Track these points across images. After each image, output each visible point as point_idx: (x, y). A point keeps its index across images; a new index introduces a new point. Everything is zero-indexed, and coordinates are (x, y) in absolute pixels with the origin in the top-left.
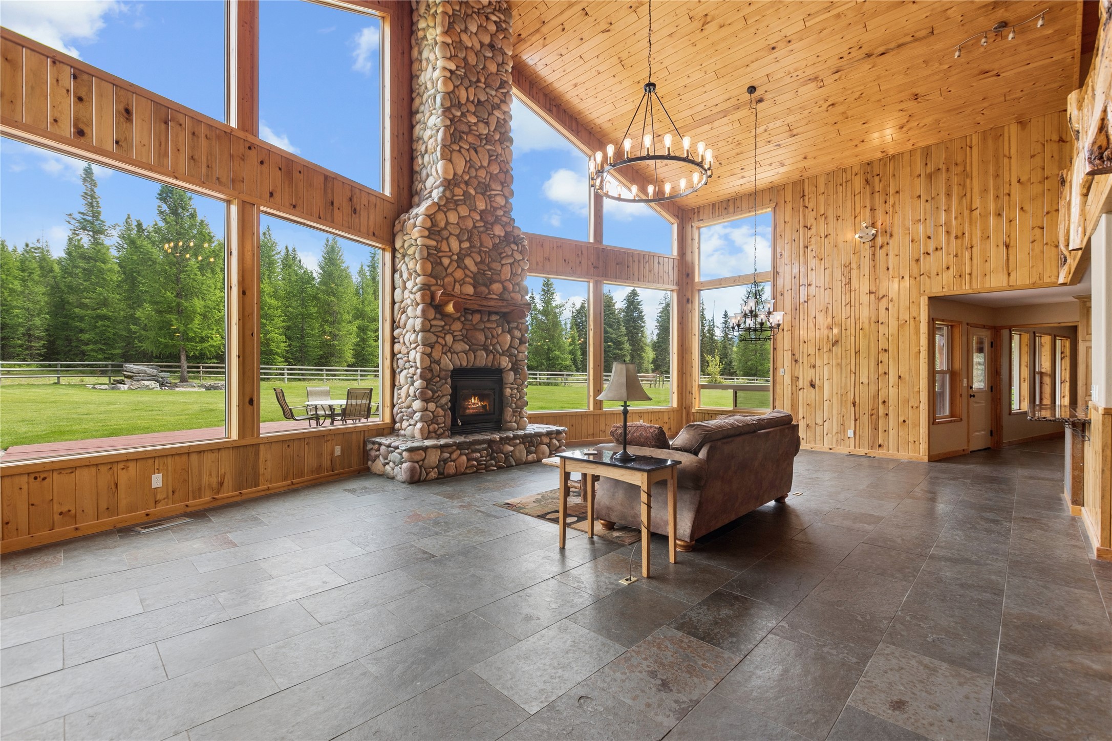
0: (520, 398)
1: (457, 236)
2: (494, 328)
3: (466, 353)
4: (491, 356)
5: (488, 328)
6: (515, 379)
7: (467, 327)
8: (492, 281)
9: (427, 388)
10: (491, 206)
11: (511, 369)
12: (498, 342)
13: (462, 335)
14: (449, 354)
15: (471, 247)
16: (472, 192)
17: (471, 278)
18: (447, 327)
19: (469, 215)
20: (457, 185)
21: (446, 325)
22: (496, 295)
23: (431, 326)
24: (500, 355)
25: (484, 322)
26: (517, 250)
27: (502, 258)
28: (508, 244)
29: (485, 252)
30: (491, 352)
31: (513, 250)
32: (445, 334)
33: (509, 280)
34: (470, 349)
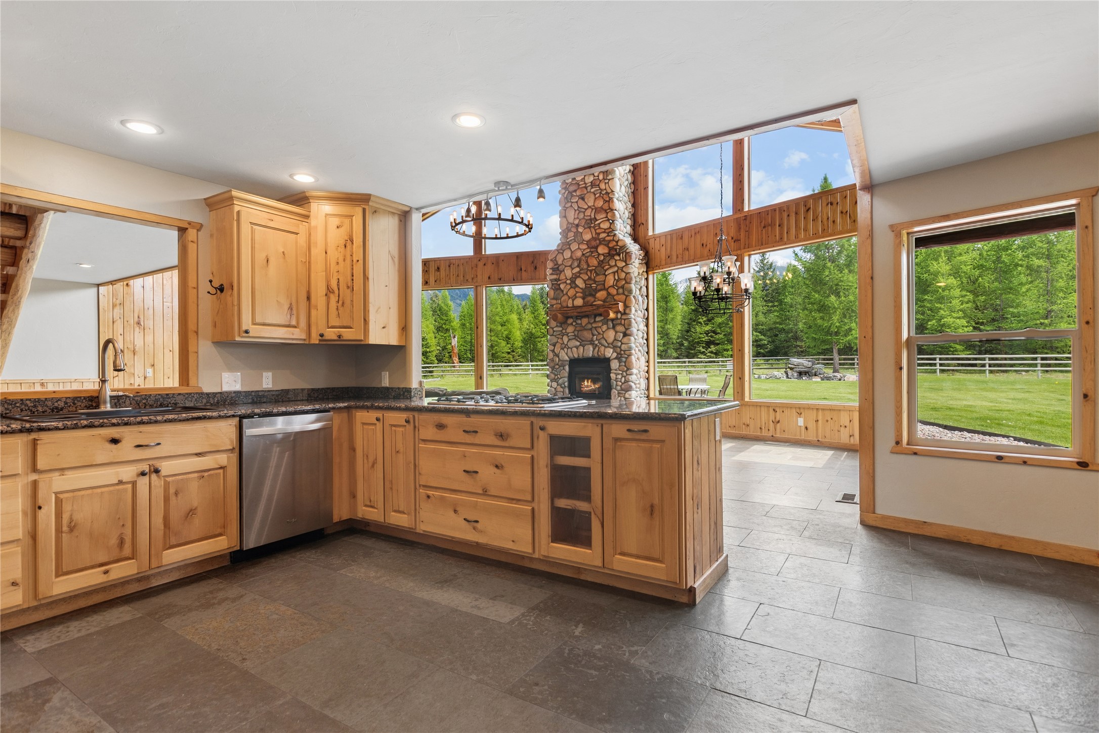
0: (625, 382)
1: (570, 266)
2: (600, 327)
3: (577, 347)
4: (597, 349)
5: (595, 328)
6: (619, 366)
7: (578, 329)
8: (597, 291)
9: (552, 373)
10: (596, 233)
11: (616, 358)
12: (603, 338)
13: (575, 335)
14: (566, 350)
15: (580, 270)
16: (580, 230)
17: (581, 293)
18: (564, 331)
19: (579, 248)
20: (570, 231)
21: (563, 329)
22: (601, 300)
23: (554, 331)
24: (606, 347)
25: (591, 324)
26: (620, 260)
27: (606, 271)
28: (612, 256)
29: (591, 271)
30: (596, 345)
31: (616, 260)
32: (563, 336)
33: (613, 286)
34: (580, 345)
